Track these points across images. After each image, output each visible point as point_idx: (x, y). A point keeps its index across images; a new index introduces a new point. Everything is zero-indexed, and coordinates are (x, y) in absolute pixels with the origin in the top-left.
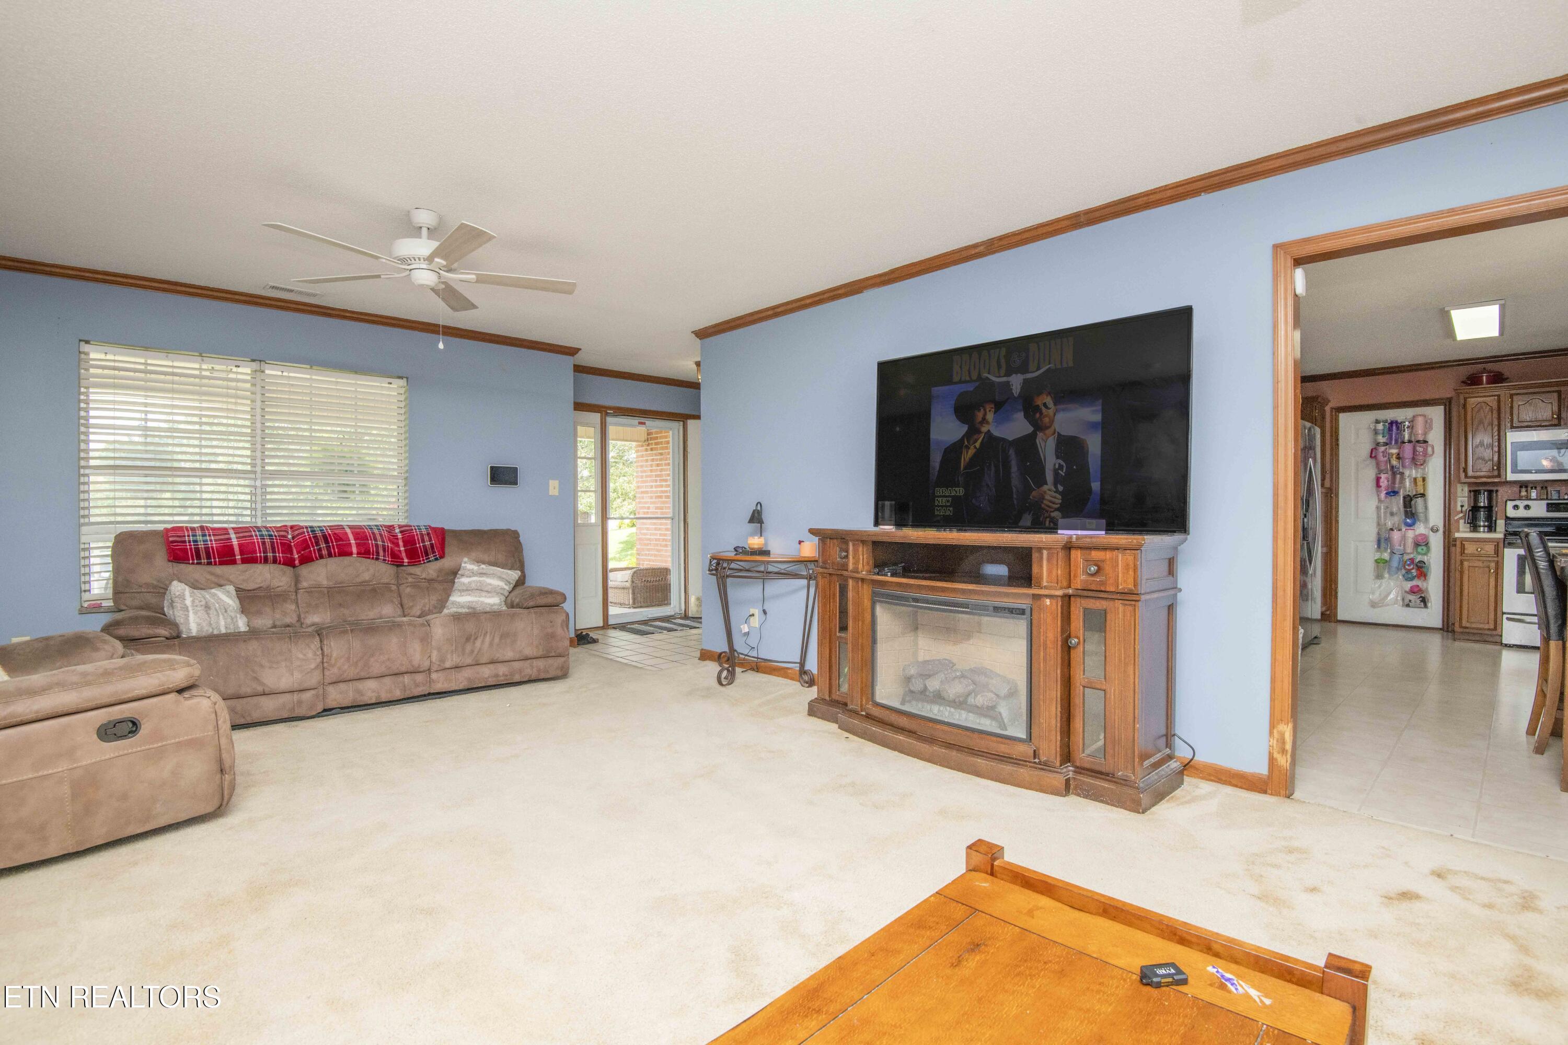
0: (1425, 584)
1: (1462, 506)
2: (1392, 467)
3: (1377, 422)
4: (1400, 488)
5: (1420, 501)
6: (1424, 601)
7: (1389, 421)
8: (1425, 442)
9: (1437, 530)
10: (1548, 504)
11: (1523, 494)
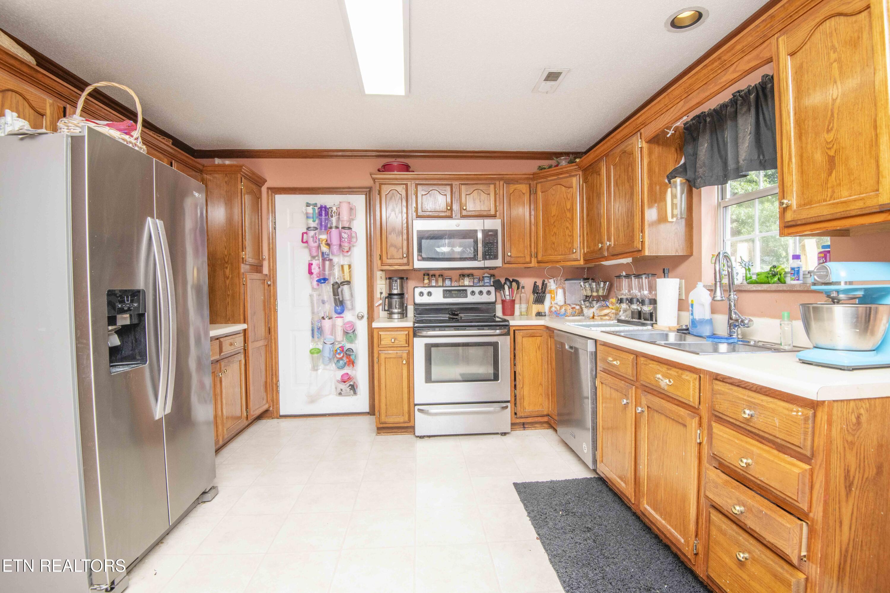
0: (354, 372)
1: (381, 293)
2: (323, 254)
3: (308, 205)
4: (330, 275)
5: (346, 288)
6: (353, 388)
7: (319, 206)
8: (350, 228)
9: (363, 317)
10: (444, 291)
11: (426, 281)
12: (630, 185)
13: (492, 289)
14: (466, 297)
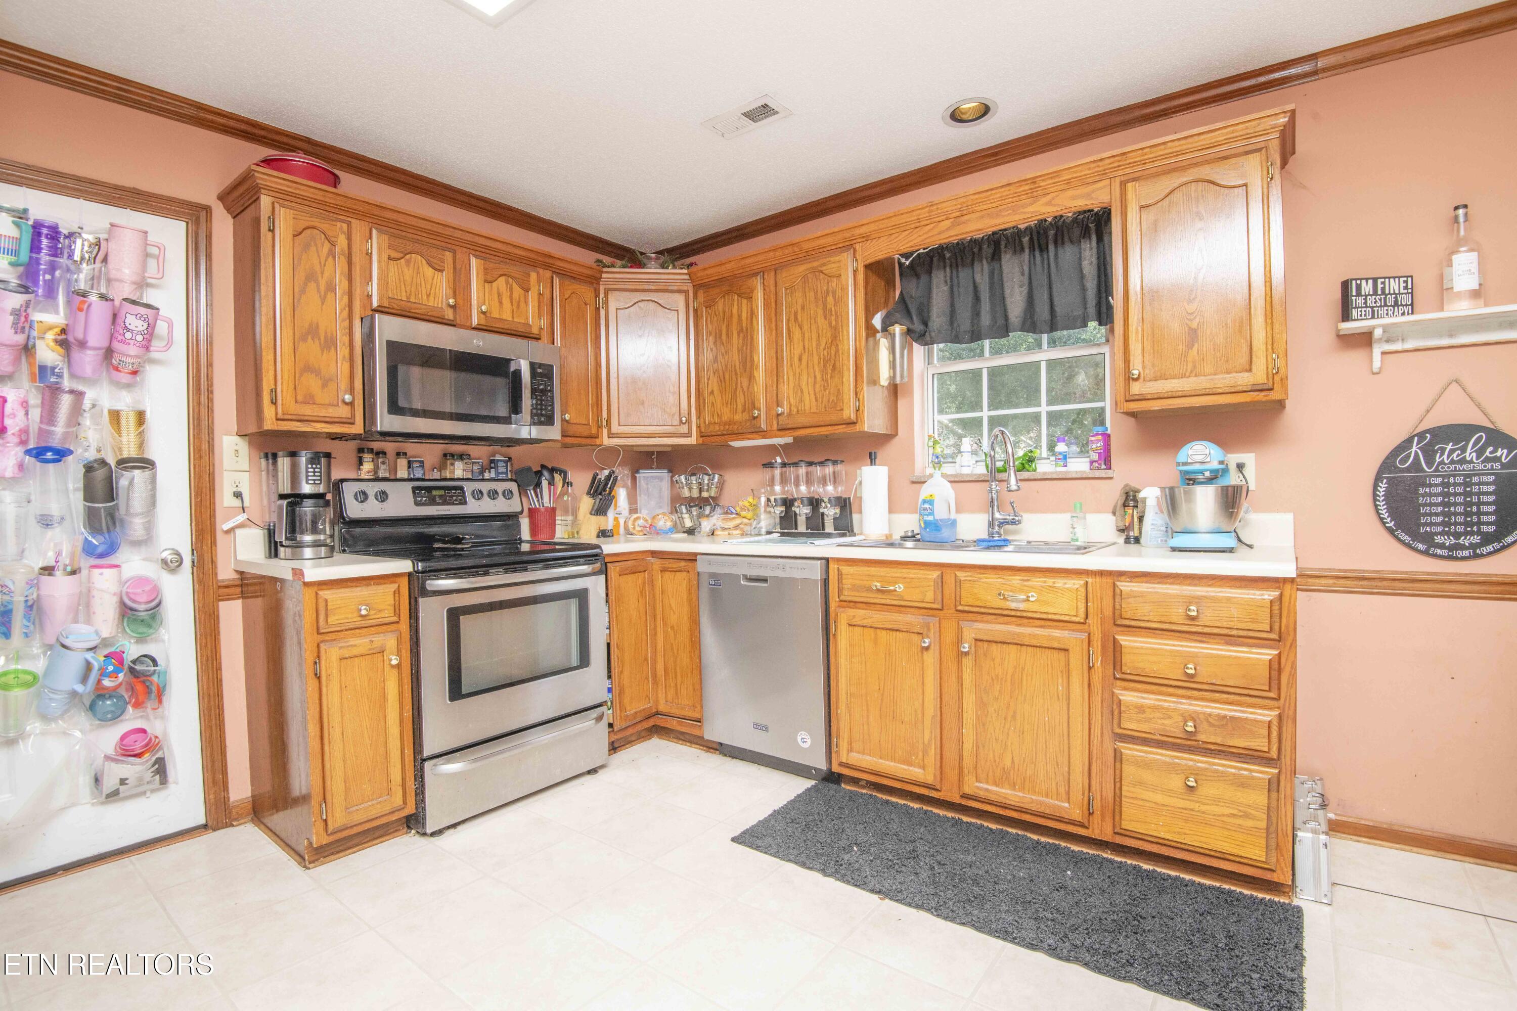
0: (157, 726)
1: (237, 495)
2: (43, 370)
4: (72, 438)
5: (138, 479)
6: (160, 771)
7: (32, 220)
8: (150, 306)
9: (178, 563)
10: (414, 489)
11: (367, 466)
12: (830, 323)
13: (513, 486)
14: (464, 502)
